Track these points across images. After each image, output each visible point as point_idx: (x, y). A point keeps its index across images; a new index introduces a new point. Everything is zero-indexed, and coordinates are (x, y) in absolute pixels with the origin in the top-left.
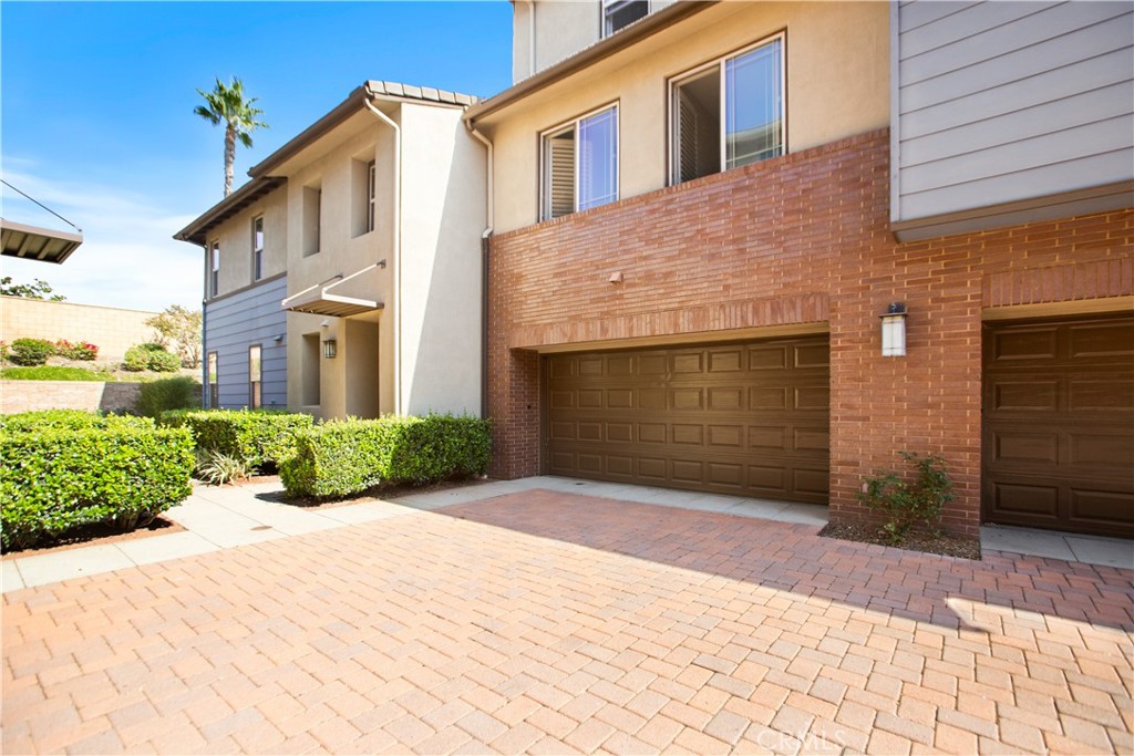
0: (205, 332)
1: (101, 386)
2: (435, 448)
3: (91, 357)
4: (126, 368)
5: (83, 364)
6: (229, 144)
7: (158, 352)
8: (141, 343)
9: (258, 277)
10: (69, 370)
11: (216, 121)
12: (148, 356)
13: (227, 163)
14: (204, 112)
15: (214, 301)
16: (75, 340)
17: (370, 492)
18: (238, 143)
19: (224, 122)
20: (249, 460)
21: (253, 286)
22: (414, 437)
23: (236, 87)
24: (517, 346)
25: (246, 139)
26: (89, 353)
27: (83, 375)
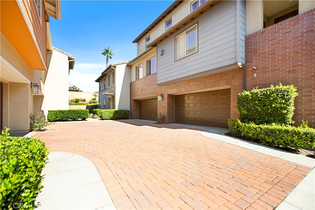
0: (99, 95)
1: (86, 106)
2: (120, 114)
3: (85, 101)
4: (90, 103)
5: (84, 102)
6: (107, 59)
7: (94, 100)
8: (92, 98)
9: (105, 88)
10: (82, 103)
11: (105, 55)
12: (92, 101)
13: (107, 63)
14: (103, 54)
15: (100, 92)
16: (83, 99)
17: (111, 119)
18: (109, 58)
19: (106, 55)
20: (99, 116)
21: (104, 89)
22: (116, 112)
23: (108, 48)
24: (134, 99)
25: (111, 58)
26: (84, 101)
27: (84, 104)
